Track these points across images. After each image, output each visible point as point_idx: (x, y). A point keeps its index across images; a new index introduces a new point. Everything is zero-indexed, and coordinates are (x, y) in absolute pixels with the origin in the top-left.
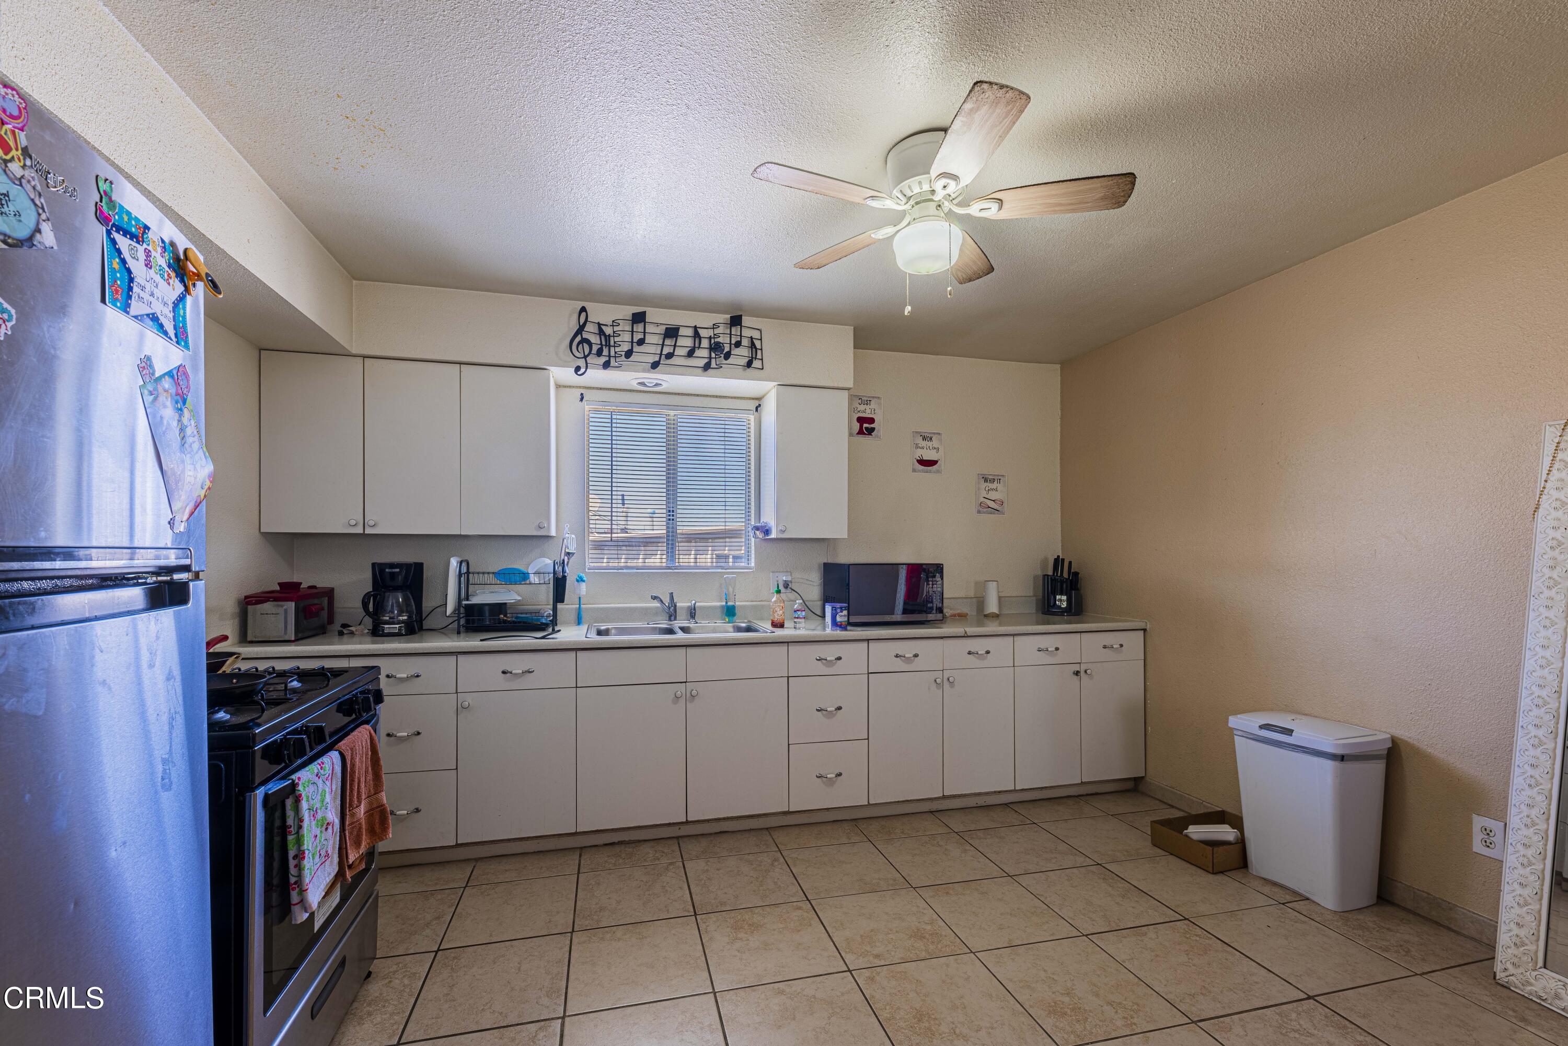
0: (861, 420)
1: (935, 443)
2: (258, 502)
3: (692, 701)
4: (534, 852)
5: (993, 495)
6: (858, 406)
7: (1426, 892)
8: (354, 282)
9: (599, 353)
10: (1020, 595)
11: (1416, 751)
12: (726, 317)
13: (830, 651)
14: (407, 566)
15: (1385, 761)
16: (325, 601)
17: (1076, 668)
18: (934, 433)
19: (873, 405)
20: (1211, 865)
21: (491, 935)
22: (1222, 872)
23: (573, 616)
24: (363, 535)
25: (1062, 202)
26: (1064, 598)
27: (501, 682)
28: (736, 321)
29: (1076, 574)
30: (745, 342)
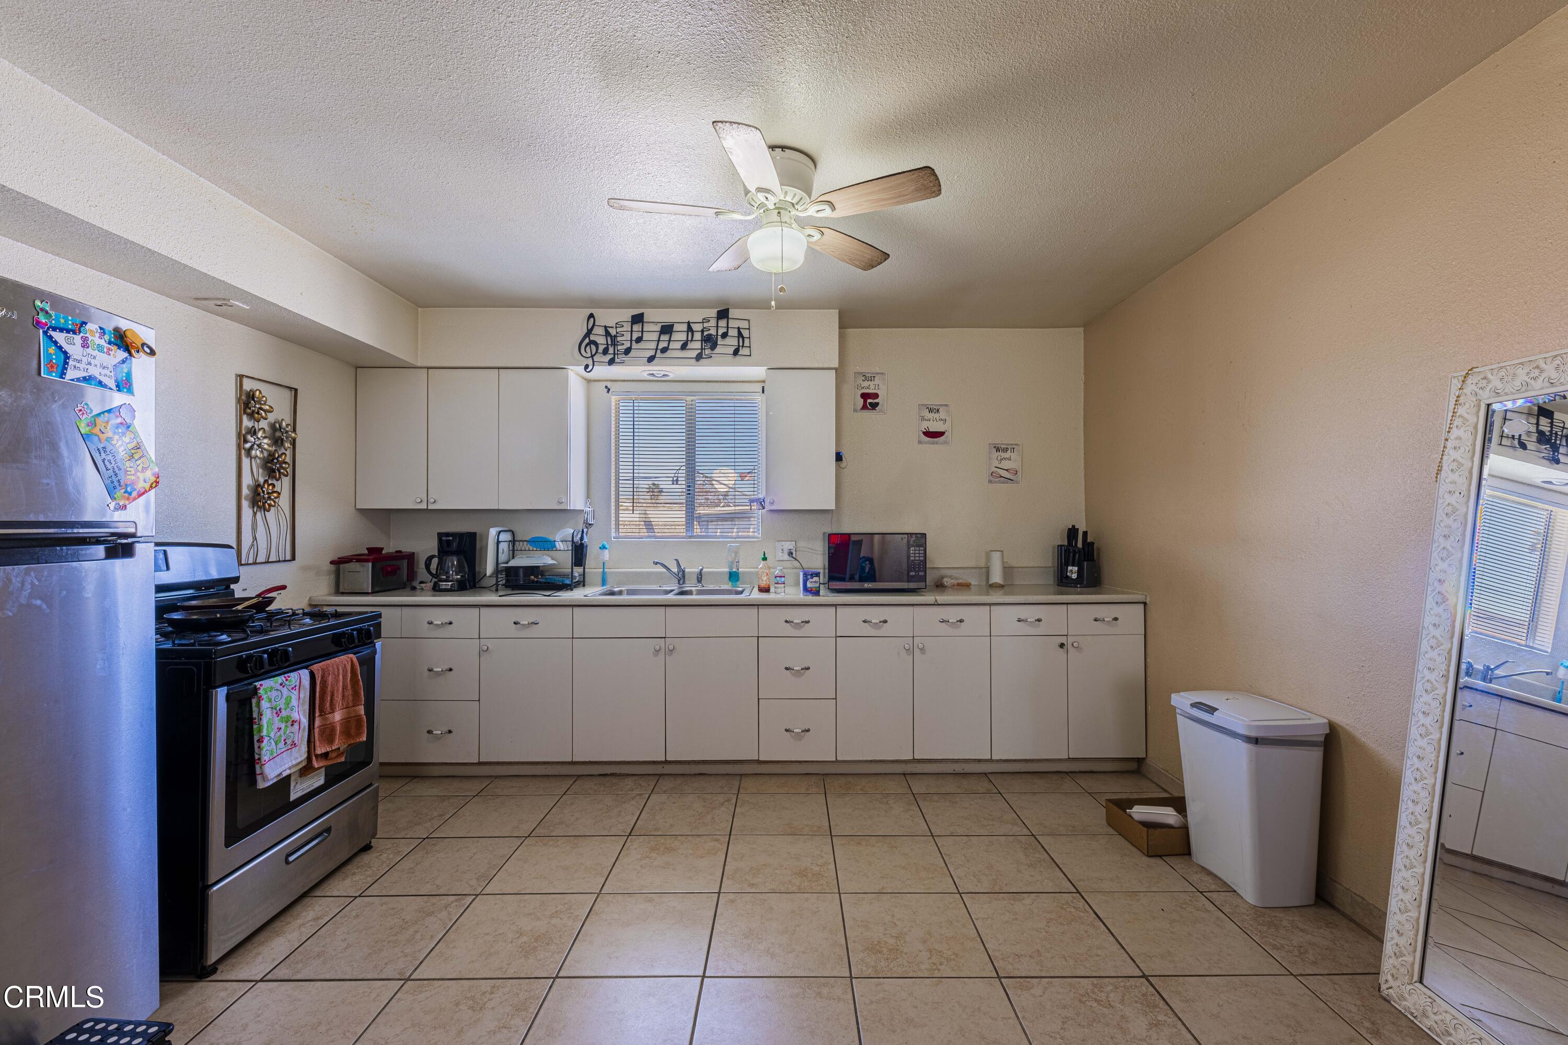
0: (865, 396)
1: (942, 414)
2: (354, 485)
3: (670, 655)
4: (542, 776)
5: (1006, 464)
6: (862, 382)
7: (1361, 897)
8: (420, 309)
9: (605, 352)
10: (1037, 566)
11: (1353, 739)
12: (713, 313)
13: (798, 615)
14: (461, 536)
15: (1322, 749)
16: (405, 563)
17: (1063, 640)
18: (941, 405)
19: (877, 381)
20: (1146, 848)
21: (469, 832)
22: (1160, 856)
23: (599, 579)
24: (427, 510)
25: (884, 197)
26: (1076, 569)
27: (513, 631)
28: (723, 314)
29: (1092, 544)
30: (733, 332)
